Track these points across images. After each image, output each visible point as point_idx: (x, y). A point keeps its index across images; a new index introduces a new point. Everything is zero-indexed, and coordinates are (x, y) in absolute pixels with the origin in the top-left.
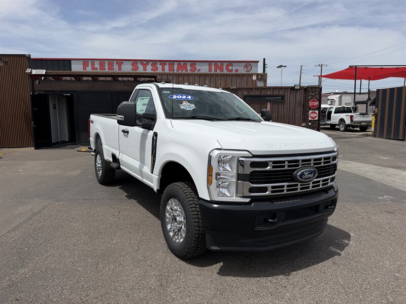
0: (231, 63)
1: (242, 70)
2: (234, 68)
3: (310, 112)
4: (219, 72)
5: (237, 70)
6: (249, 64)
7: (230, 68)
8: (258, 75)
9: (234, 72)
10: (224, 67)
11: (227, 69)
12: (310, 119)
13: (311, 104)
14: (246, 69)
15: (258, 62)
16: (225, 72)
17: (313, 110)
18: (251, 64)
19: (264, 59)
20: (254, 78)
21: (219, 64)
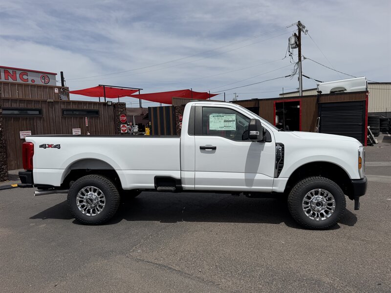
0: (25, 72)
1: (39, 81)
2: (30, 78)
3: (121, 125)
4: (10, 80)
5: (33, 81)
6: (45, 75)
7: (25, 77)
8: (59, 88)
9: (30, 82)
10: (18, 76)
11: (21, 78)
12: (122, 132)
13: (121, 118)
14: (43, 81)
15: (56, 74)
16: (19, 81)
17: (123, 124)
18: (48, 75)
19: (62, 73)
20: (56, 91)
21: (11, 71)
